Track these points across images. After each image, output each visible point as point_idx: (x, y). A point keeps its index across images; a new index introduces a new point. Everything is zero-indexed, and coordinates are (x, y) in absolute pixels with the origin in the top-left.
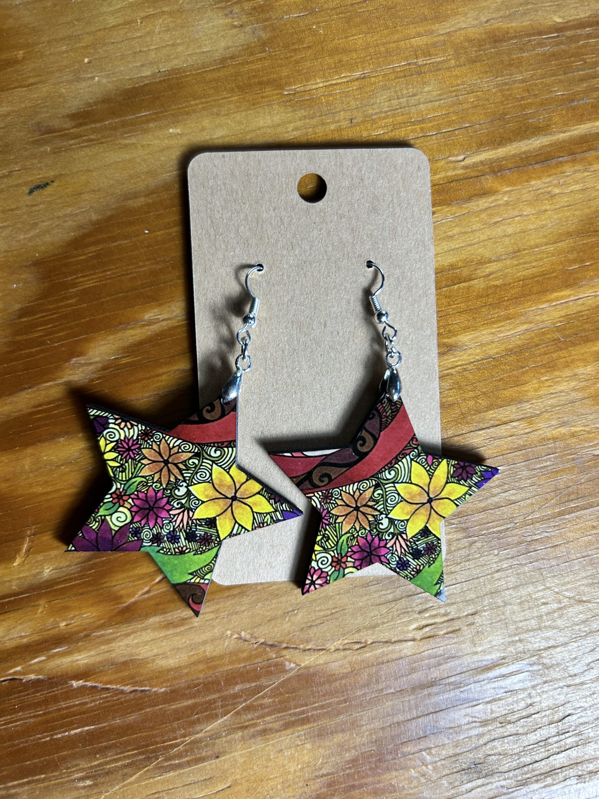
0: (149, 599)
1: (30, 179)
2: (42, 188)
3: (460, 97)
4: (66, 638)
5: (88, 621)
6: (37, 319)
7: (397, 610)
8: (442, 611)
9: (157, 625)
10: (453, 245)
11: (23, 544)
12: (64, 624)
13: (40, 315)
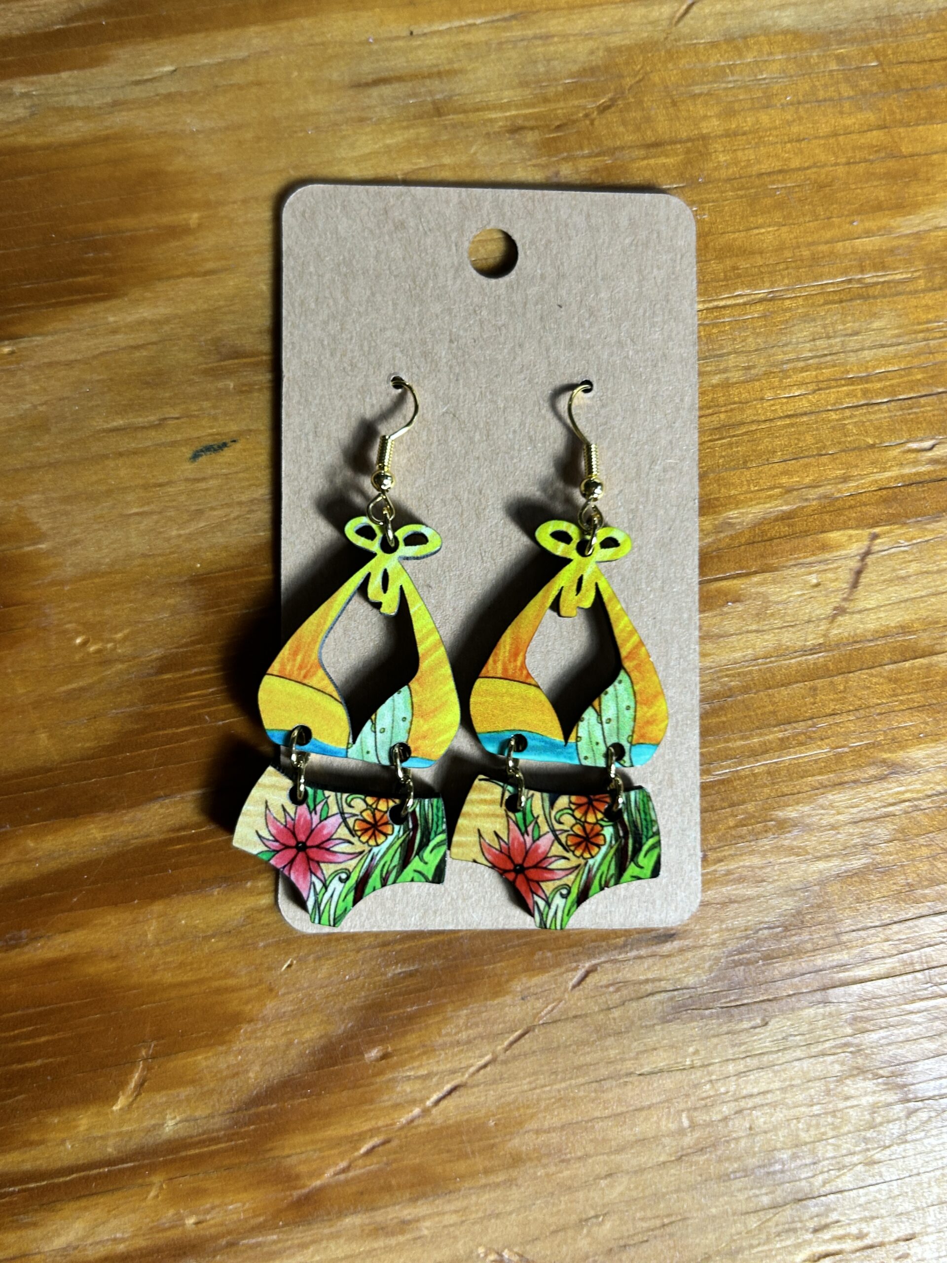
0: (347, 1182)
1: (196, 434)
2: (215, 450)
3: (932, 343)
4: (194, 1246)
5: (235, 1217)
6: (189, 676)
7: (777, 1225)
8: (854, 1230)
9: (358, 1232)
10: (906, 592)
11: (132, 1072)
12: (190, 1221)
13: (196, 670)
